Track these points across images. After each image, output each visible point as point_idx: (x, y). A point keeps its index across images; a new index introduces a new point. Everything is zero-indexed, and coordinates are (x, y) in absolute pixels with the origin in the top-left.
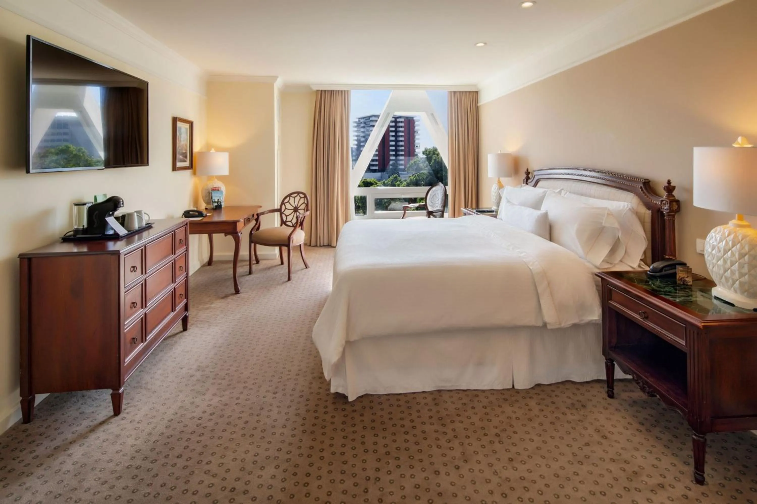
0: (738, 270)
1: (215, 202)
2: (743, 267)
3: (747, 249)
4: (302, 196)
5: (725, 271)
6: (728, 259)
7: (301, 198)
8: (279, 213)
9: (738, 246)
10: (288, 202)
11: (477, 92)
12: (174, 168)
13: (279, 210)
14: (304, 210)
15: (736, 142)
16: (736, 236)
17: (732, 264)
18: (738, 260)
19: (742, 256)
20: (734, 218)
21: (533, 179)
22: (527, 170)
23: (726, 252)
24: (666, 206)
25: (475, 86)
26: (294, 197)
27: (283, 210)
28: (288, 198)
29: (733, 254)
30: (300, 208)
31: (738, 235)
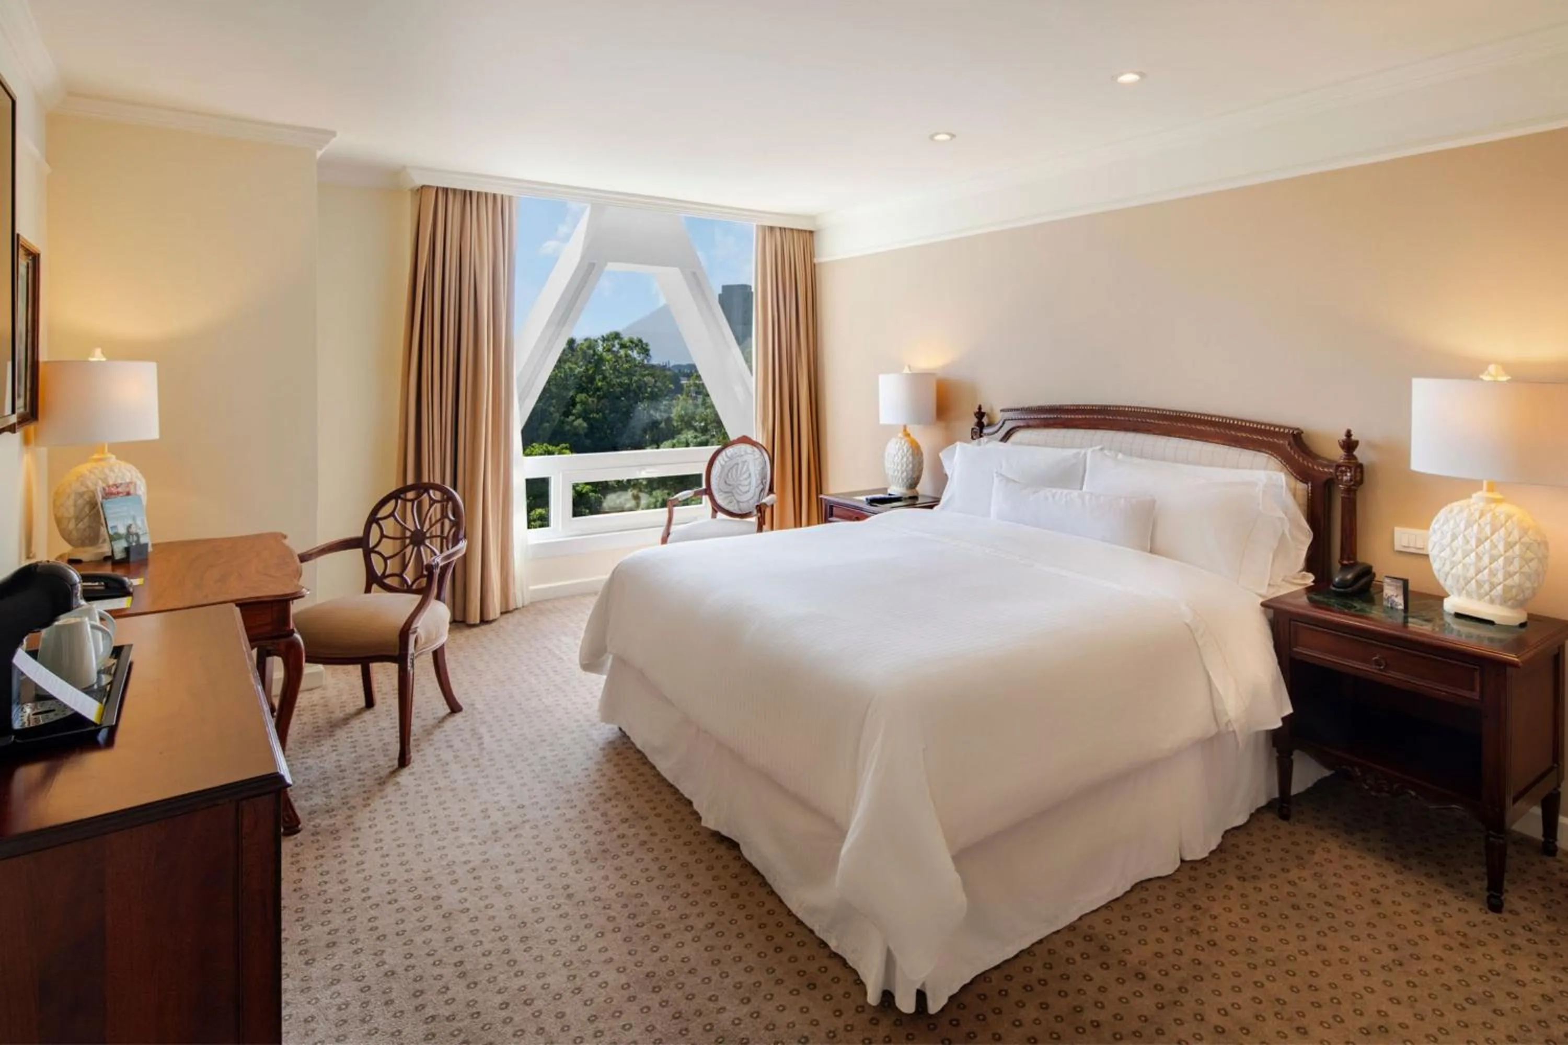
0: (1503, 568)
2: (1512, 563)
3: (1516, 535)
5: (1479, 572)
6: (1484, 554)
8: (360, 551)
9: (1502, 531)
11: (811, 232)
15: (1486, 372)
16: (1494, 517)
17: (1493, 559)
18: (1503, 553)
19: (1509, 546)
20: (1481, 489)
21: (1001, 427)
22: (980, 408)
23: (1480, 542)
24: (1346, 475)
25: (812, 218)
27: (372, 542)
29: (1494, 546)
31: (1497, 514)
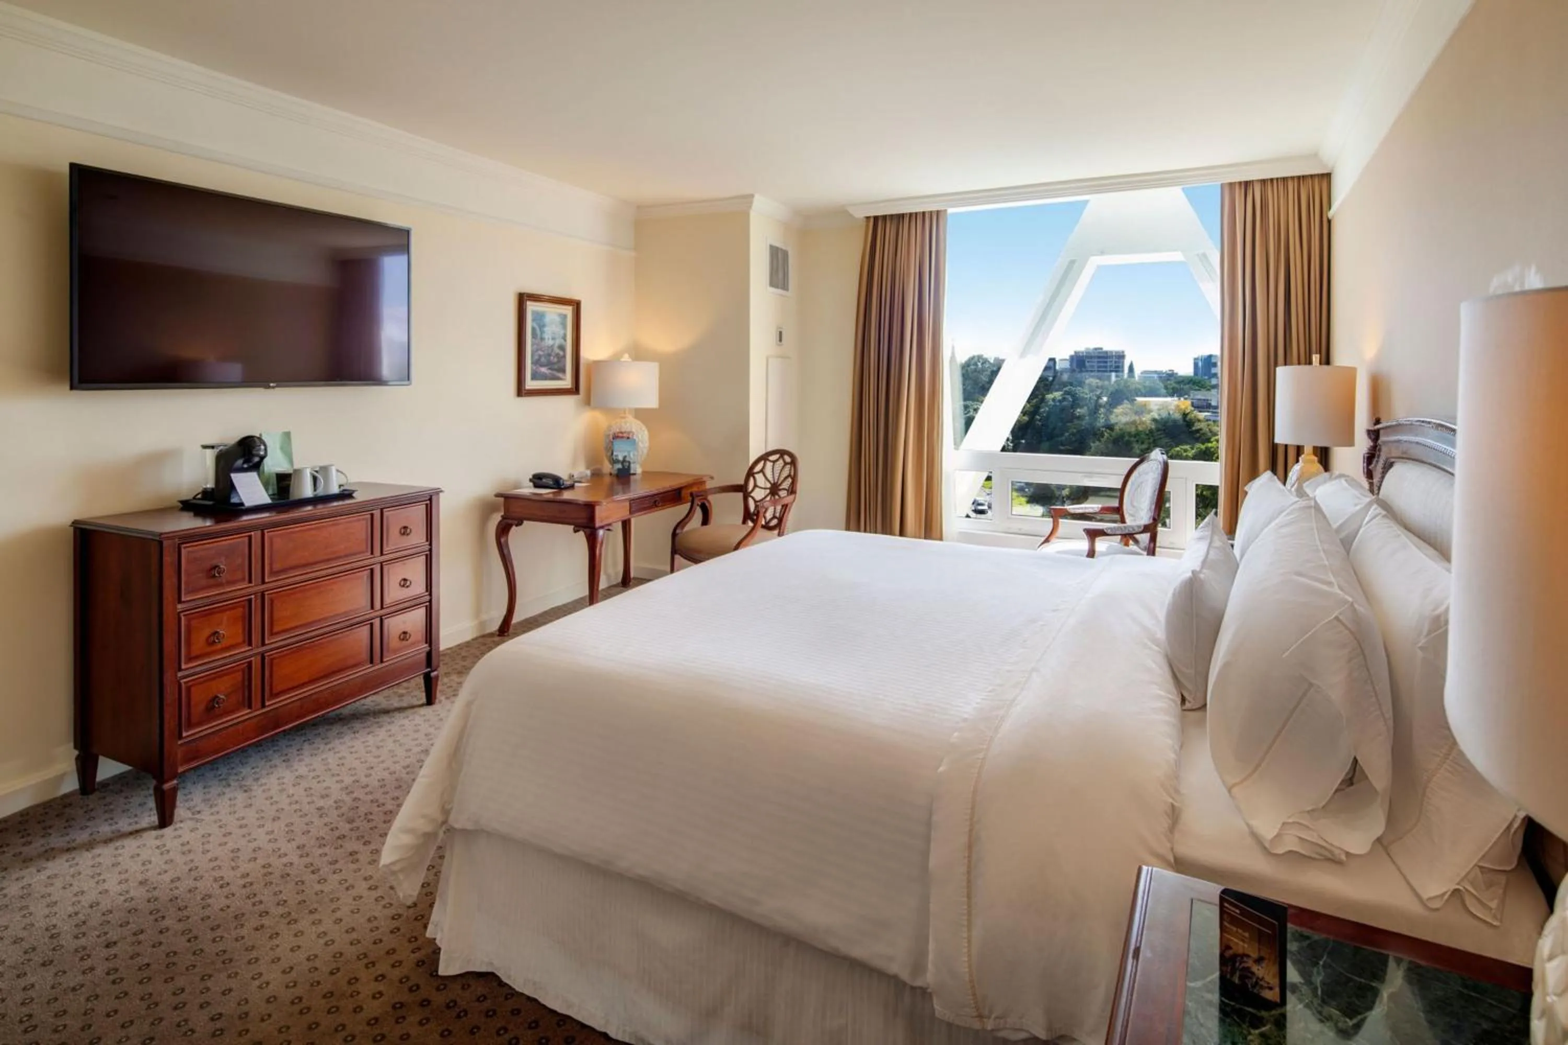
1: (617, 461)
4: (788, 459)
7: (786, 464)
10: (762, 471)
12: (521, 391)
13: (741, 488)
14: (788, 490)
26: (774, 462)
28: (762, 462)
30: (781, 487)
